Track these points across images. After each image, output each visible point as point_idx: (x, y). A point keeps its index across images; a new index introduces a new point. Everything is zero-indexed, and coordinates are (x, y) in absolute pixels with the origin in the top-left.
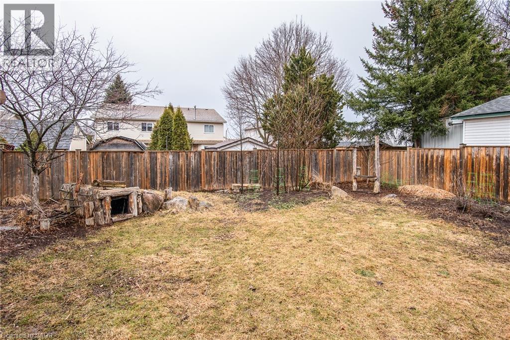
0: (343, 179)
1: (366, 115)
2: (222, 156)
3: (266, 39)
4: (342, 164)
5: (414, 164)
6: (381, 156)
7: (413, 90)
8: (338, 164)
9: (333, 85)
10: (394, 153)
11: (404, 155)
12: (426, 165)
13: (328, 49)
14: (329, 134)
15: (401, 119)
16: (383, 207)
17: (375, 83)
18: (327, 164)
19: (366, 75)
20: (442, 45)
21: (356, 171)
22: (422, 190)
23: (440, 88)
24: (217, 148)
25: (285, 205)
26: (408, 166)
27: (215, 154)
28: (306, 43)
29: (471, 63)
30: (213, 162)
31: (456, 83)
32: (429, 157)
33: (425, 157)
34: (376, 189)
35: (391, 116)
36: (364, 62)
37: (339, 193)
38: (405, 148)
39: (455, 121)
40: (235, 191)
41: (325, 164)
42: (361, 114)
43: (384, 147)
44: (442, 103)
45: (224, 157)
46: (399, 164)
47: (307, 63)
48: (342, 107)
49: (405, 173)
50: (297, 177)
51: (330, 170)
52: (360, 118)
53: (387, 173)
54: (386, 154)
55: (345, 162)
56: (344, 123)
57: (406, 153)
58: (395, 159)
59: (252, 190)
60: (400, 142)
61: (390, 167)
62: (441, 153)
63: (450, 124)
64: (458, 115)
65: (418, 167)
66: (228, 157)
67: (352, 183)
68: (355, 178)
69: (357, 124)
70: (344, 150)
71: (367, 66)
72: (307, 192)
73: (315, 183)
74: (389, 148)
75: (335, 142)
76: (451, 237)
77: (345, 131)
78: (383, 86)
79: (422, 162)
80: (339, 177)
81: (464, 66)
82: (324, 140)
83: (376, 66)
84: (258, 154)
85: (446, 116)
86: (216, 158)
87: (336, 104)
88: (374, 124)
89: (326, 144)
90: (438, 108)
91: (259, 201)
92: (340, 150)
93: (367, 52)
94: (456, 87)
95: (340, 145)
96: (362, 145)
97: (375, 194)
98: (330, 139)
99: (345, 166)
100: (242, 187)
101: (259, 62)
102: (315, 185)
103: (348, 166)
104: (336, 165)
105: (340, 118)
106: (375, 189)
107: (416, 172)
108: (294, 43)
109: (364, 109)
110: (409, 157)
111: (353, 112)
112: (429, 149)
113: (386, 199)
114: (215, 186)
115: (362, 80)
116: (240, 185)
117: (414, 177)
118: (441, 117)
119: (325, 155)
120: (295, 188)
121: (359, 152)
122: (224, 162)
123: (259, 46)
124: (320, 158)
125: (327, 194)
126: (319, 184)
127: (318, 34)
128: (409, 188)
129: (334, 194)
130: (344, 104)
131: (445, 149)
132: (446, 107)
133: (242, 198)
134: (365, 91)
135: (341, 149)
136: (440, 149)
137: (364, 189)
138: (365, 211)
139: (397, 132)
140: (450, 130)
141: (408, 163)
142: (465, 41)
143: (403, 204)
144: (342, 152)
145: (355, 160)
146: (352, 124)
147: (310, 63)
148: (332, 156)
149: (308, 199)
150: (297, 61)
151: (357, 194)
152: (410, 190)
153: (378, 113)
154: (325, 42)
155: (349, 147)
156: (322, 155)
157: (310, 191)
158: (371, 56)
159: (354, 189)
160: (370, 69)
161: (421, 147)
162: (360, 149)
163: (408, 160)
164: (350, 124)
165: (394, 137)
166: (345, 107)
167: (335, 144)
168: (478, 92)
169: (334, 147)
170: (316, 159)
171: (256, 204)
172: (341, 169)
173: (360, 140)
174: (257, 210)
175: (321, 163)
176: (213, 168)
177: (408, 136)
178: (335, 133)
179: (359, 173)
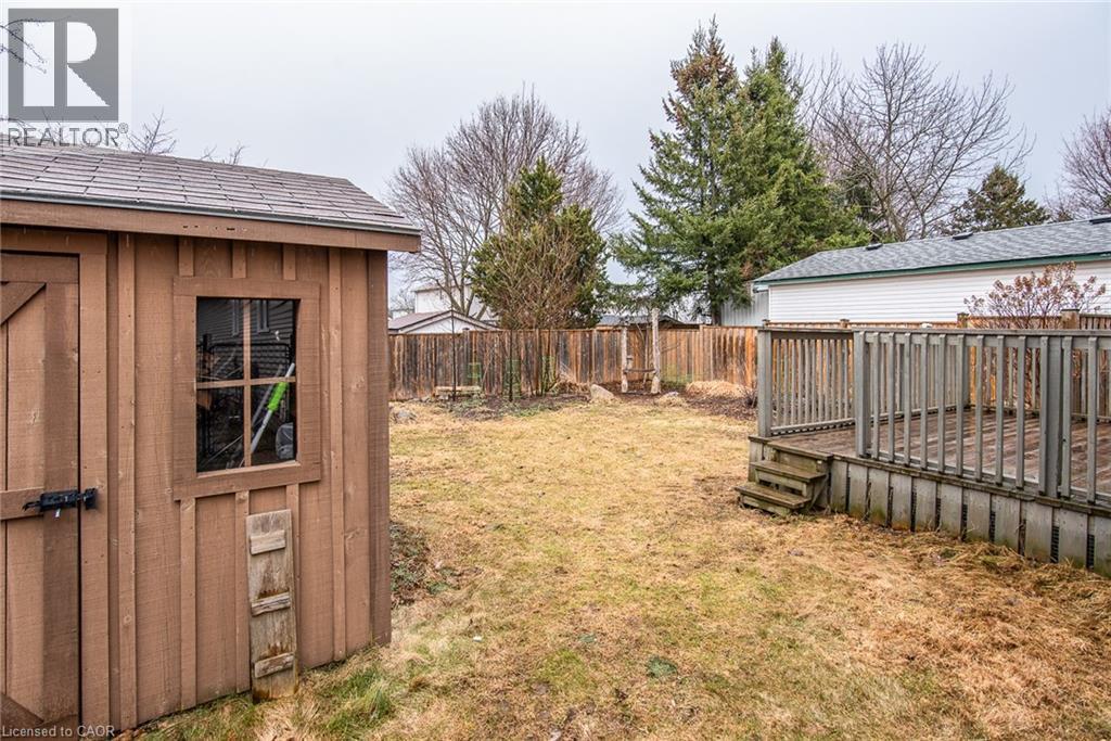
0: (608, 378)
1: (642, 274)
2: (412, 342)
3: (468, 122)
4: (605, 354)
5: (709, 351)
6: (664, 341)
7: (706, 240)
8: (599, 354)
9: (590, 223)
10: (682, 334)
11: (697, 336)
12: (725, 353)
13: (581, 152)
14: (584, 302)
15: (691, 281)
16: (659, 409)
17: (654, 222)
18: (582, 353)
19: (641, 210)
20: (744, 174)
21: (625, 362)
22: (716, 387)
23: (740, 238)
24: (397, 330)
25: (525, 412)
26: (702, 354)
27: (399, 340)
28: (542, 138)
29: (779, 205)
30: (396, 354)
31: (760, 232)
32: (728, 339)
33: (722, 340)
34: (655, 388)
35: (676, 277)
36: (638, 188)
37: (600, 394)
38: (696, 327)
39: (761, 287)
40: (441, 397)
41: (579, 354)
42: (635, 271)
43: (667, 324)
44: (743, 260)
45: (416, 345)
46: (689, 351)
47: (548, 185)
48: (604, 261)
49: (697, 363)
50: (537, 374)
51: (588, 365)
52: (632, 278)
53: (673, 366)
54: (672, 335)
55: (610, 351)
56: (608, 285)
57: (699, 333)
58: (683, 343)
59: (469, 396)
60: (694, 318)
61: (678, 356)
62: (742, 332)
63: (755, 291)
64: (763, 278)
65: (714, 355)
66: (422, 343)
67: (620, 383)
68: (625, 373)
69: (628, 287)
70: (609, 331)
71: (642, 194)
72: (553, 396)
73: (564, 384)
74: (677, 326)
75: (595, 316)
76: (723, 427)
77: (611, 299)
78: (666, 230)
79: (719, 347)
80: (601, 374)
81: (770, 208)
82: (577, 314)
83: (657, 195)
84: (471, 338)
85: (749, 278)
86: (402, 346)
87: (596, 255)
88: (655, 287)
89: (580, 320)
90: (737, 268)
91: (486, 409)
92: (603, 331)
93: (643, 172)
94: (761, 237)
95: (603, 322)
96: (636, 321)
97: (653, 395)
98: (588, 312)
99: (611, 356)
100: (454, 391)
101: (455, 164)
102: (564, 387)
103: (615, 355)
104: (597, 355)
105: (602, 277)
106: (653, 387)
107: (712, 362)
108: (520, 134)
109: (639, 264)
110: (702, 341)
111: (623, 268)
112: (728, 328)
113: (665, 398)
114: (400, 394)
115: (635, 217)
116: (451, 388)
117: (709, 370)
118: (744, 280)
119: (579, 338)
120: (534, 392)
121: (632, 334)
122: (416, 353)
123: (455, 134)
124: (571, 343)
125: (585, 398)
126: (570, 385)
127: (564, 123)
128: (699, 384)
129: (595, 395)
130: (608, 256)
131: (746, 328)
132: (748, 266)
133: (457, 406)
134: (640, 233)
135: (604, 328)
136: (740, 328)
137: (639, 389)
138: (635, 413)
139: (689, 301)
140: (756, 300)
141: (701, 350)
142: (776, 168)
143: (686, 405)
144: (606, 333)
145: (624, 346)
146: (621, 287)
147: (554, 186)
148: (590, 341)
149: (556, 404)
150: (532, 180)
151: (627, 396)
152: (700, 387)
153: (659, 272)
154: (575, 138)
155: (617, 326)
156: (575, 339)
157: (558, 395)
158: (650, 179)
159: (624, 391)
160: (647, 199)
161: (720, 325)
162: (633, 328)
163: (701, 345)
164: (618, 287)
165: (685, 307)
166: (610, 260)
167: (594, 321)
168: (795, 244)
169: (594, 326)
170: (565, 346)
171: (483, 412)
172: (605, 362)
173: (634, 314)
174: (486, 419)
175: (573, 352)
176: (396, 364)
177: (705, 306)
178: (595, 302)
179: (630, 366)
